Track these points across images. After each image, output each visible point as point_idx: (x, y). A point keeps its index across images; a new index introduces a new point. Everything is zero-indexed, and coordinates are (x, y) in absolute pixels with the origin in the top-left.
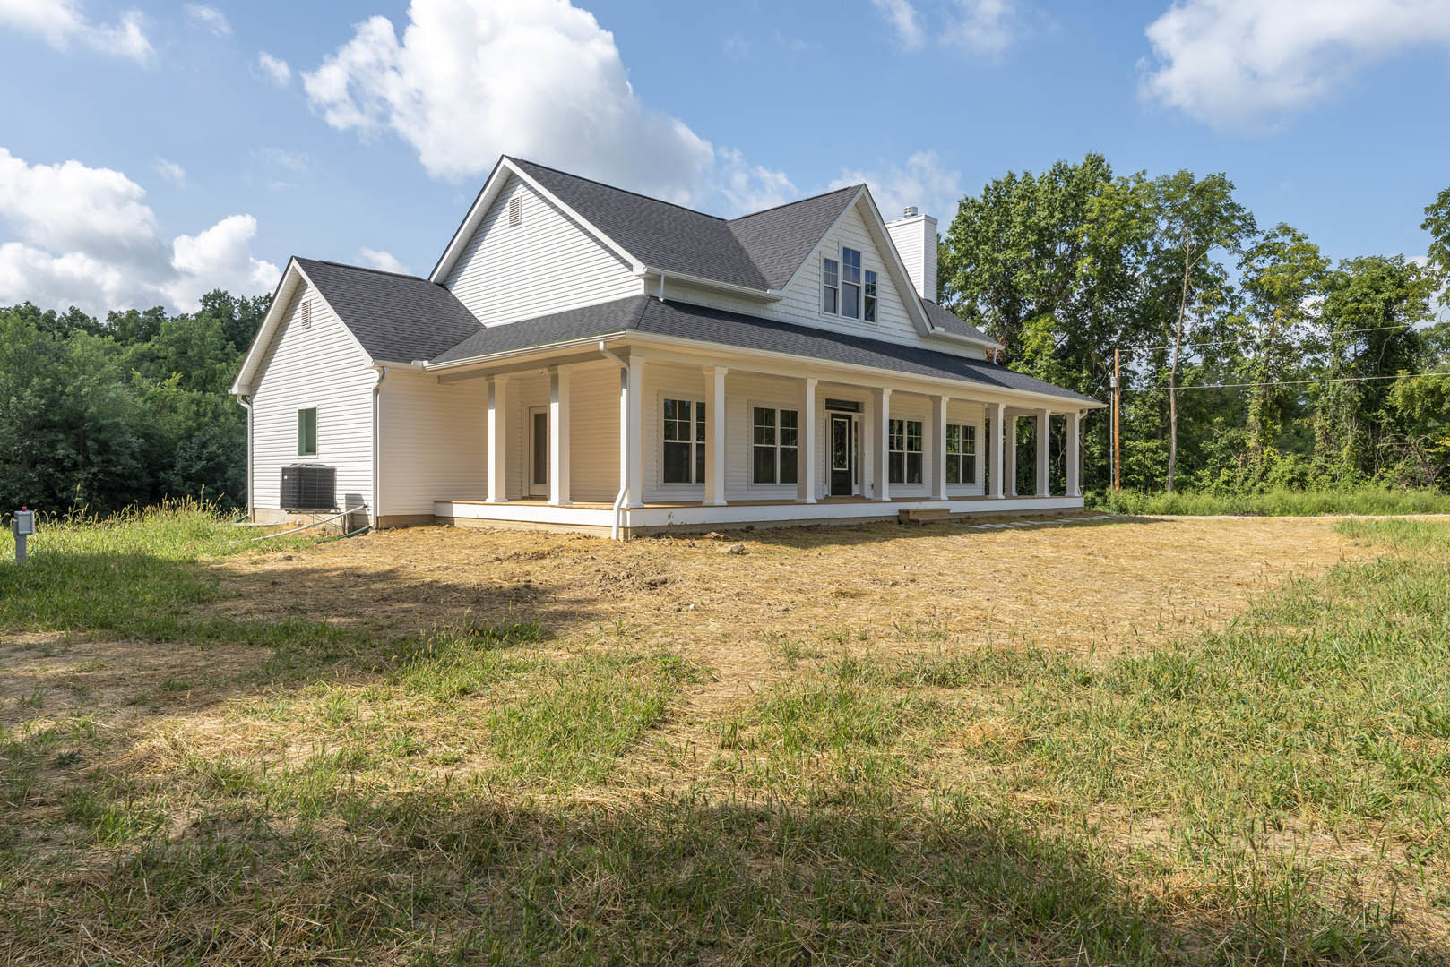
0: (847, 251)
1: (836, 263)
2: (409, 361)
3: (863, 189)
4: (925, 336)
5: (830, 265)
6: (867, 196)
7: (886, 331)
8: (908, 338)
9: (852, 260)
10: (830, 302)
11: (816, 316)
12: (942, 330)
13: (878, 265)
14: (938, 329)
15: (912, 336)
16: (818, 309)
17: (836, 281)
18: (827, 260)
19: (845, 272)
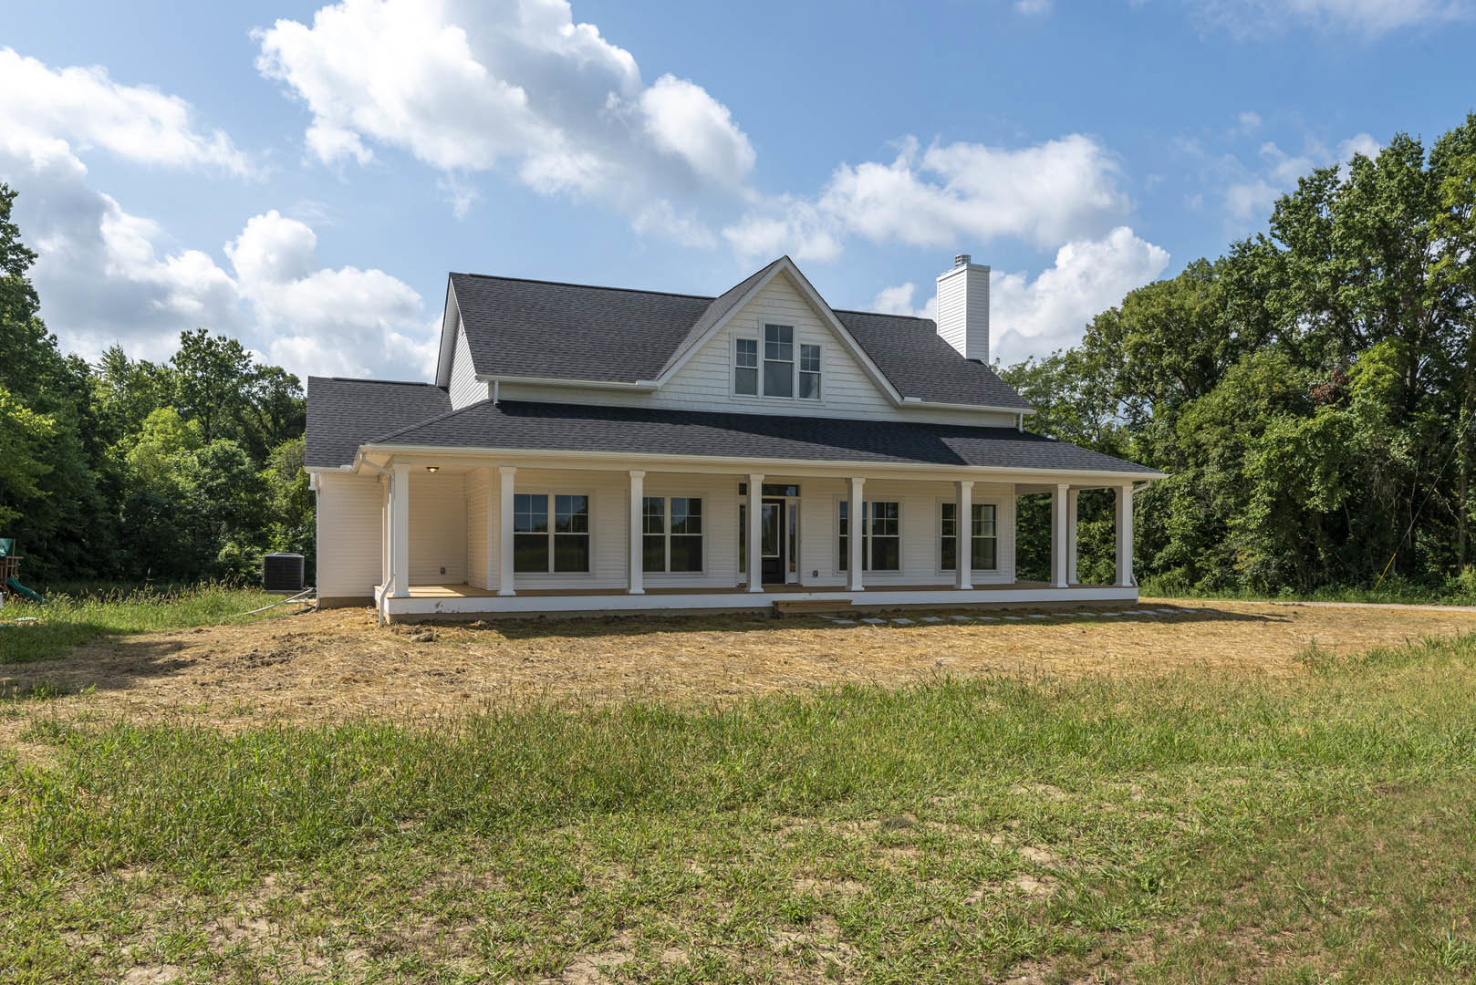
0: (771, 331)
1: (755, 343)
2: (338, 466)
3: (786, 263)
4: (897, 408)
5: (746, 347)
6: (790, 267)
7: (832, 406)
8: (875, 411)
9: (779, 336)
10: (745, 383)
11: (724, 400)
12: (916, 400)
13: (824, 338)
14: (910, 400)
15: (880, 409)
16: (726, 392)
17: (754, 361)
18: (739, 341)
19: (770, 350)
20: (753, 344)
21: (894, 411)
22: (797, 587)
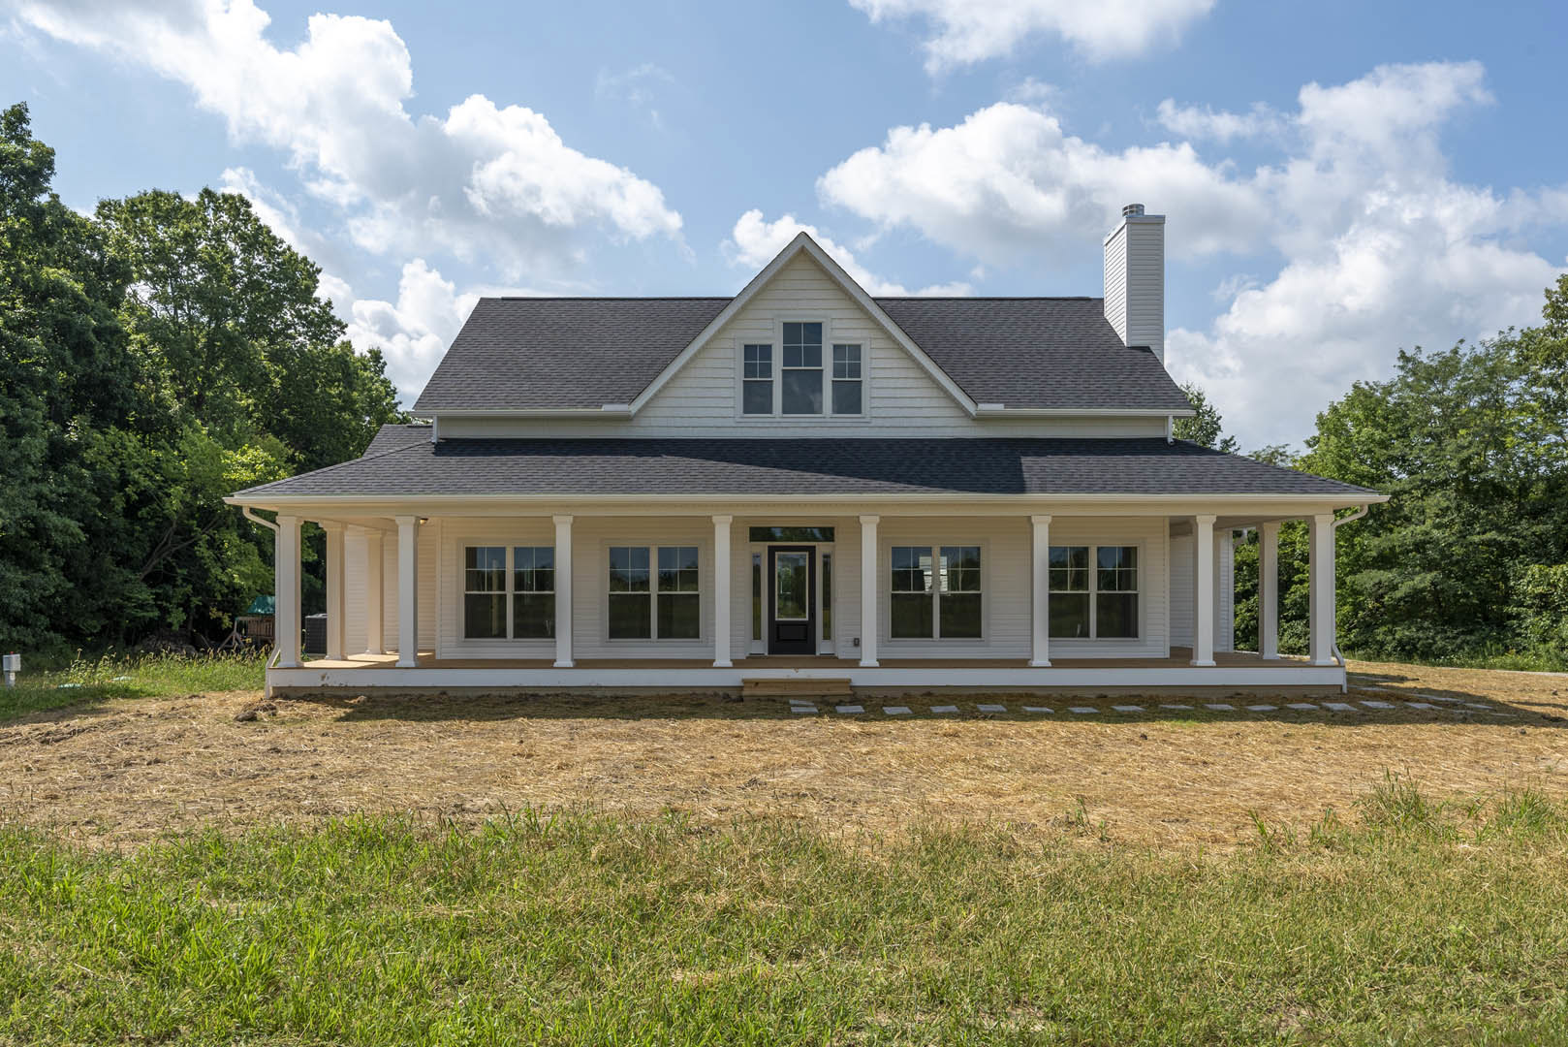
0: (791, 330)
1: (769, 347)
4: (971, 419)
5: (756, 356)
6: (809, 246)
7: (879, 422)
8: (943, 426)
9: (803, 338)
10: (756, 398)
11: (731, 422)
12: (998, 408)
13: (865, 333)
14: (986, 407)
15: (952, 422)
16: (730, 412)
17: (767, 370)
18: (747, 347)
19: (790, 356)
20: (766, 350)
21: (971, 423)
22: (831, 661)
